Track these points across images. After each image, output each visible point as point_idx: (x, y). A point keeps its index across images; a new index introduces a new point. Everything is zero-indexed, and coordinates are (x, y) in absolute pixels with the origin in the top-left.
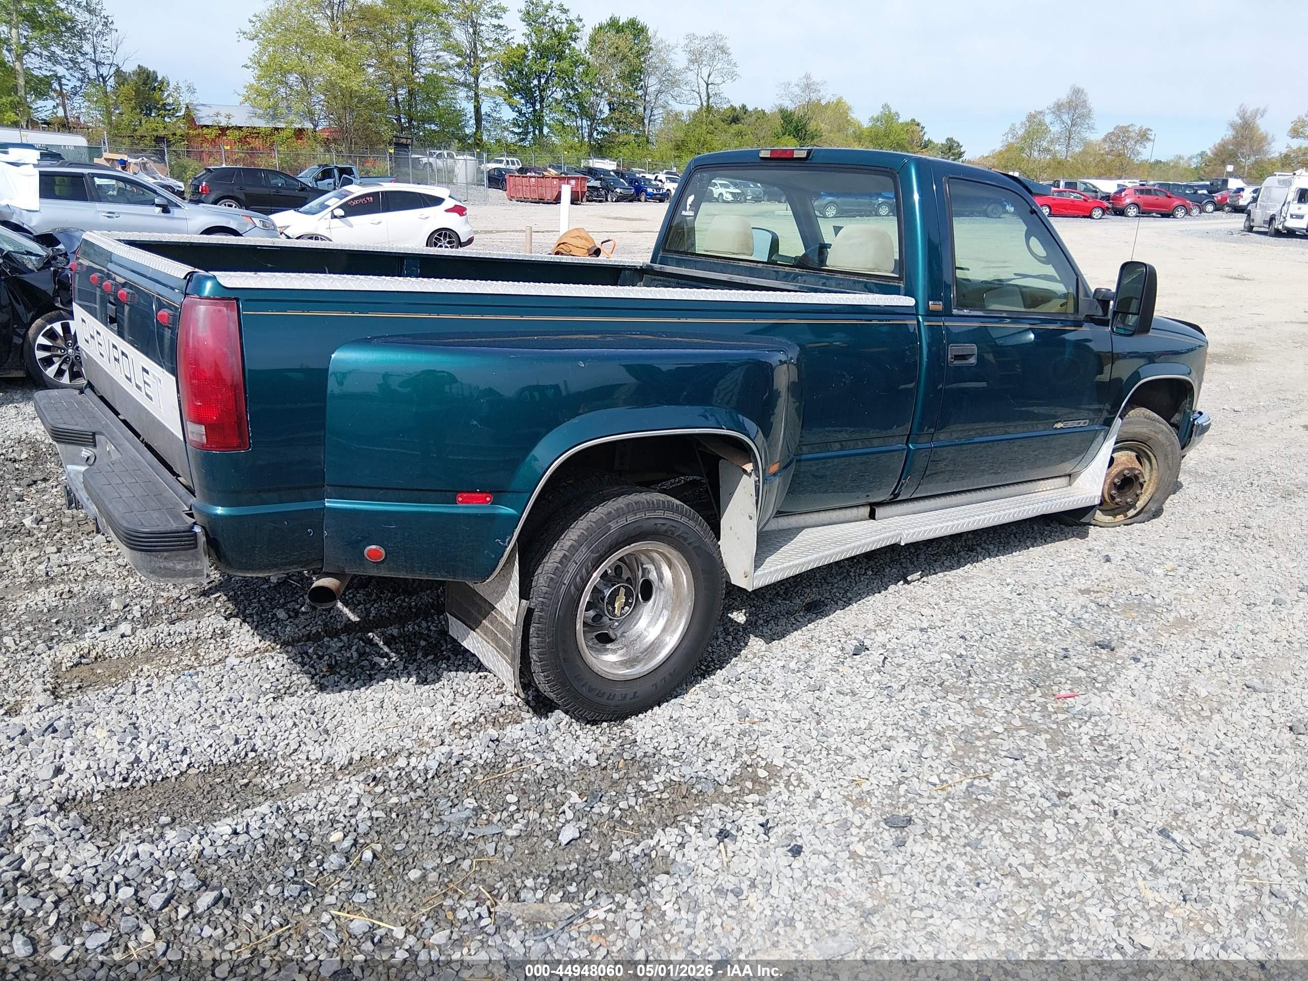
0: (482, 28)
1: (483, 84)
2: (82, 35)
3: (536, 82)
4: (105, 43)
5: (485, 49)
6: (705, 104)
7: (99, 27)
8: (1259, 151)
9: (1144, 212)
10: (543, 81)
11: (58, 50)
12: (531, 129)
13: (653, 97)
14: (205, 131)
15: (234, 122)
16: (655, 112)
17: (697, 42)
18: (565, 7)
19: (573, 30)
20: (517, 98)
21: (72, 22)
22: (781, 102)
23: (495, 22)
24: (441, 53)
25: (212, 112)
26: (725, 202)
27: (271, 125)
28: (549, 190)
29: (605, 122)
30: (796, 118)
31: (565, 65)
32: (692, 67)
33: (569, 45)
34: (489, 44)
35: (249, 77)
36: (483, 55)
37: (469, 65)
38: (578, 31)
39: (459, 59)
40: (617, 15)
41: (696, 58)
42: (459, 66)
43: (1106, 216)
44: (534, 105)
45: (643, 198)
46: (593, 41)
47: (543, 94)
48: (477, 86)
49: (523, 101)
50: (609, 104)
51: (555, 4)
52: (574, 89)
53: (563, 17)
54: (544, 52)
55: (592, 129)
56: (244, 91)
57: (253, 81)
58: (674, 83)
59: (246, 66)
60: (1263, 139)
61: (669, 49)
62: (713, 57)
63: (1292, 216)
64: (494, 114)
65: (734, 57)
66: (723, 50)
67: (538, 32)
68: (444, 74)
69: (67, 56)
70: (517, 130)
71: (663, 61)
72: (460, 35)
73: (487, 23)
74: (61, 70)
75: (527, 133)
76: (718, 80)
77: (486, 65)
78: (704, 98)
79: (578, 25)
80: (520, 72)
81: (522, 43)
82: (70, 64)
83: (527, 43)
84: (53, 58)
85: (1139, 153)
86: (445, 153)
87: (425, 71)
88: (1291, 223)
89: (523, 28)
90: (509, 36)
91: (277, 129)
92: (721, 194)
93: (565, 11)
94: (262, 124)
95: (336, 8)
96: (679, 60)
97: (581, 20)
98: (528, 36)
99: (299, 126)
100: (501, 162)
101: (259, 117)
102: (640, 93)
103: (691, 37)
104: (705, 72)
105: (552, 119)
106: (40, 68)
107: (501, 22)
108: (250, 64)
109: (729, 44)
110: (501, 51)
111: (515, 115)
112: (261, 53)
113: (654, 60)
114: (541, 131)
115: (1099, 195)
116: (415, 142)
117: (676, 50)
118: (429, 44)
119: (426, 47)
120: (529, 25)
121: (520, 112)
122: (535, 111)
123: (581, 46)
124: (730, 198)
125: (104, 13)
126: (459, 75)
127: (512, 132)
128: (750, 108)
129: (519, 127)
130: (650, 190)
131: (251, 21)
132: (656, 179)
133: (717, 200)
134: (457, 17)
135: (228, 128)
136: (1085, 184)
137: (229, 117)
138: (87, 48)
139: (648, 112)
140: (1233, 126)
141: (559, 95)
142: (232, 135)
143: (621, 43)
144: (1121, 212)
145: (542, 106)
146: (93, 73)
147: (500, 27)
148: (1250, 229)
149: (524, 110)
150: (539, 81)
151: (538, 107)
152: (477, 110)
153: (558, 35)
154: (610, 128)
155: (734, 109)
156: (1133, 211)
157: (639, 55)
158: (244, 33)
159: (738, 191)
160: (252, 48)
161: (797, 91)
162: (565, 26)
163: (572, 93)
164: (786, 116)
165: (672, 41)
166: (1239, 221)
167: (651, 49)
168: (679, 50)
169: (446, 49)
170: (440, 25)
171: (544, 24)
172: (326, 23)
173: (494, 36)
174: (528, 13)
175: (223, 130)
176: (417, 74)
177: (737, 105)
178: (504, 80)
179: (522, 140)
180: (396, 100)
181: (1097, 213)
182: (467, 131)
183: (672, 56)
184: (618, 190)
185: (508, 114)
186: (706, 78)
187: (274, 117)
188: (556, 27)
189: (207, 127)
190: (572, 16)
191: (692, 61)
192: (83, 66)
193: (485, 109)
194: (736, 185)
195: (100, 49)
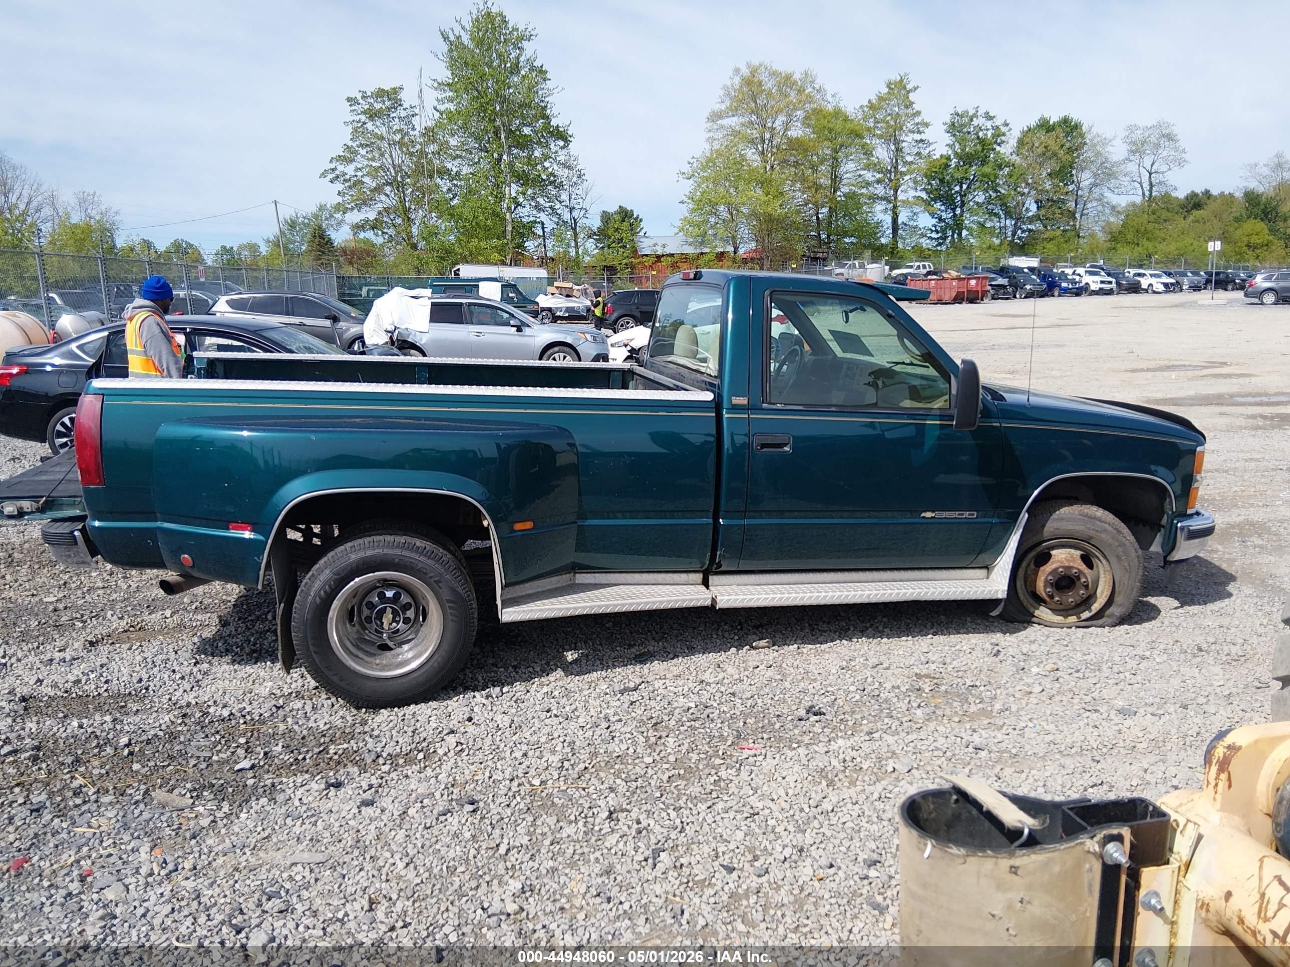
0: (904, 144)
1: (901, 196)
2: (560, 186)
3: (957, 188)
4: (578, 192)
5: (905, 163)
6: (1147, 193)
7: (575, 179)
10: (965, 187)
11: (541, 200)
12: (950, 233)
13: (1086, 191)
14: (645, 259)
15: (668, 251)
16: (1089, 205)
17: (1139, 132)
18: (991, 114)
19: (998, 134)
20: (938, 205)
21: (555, 176)
22: (1245, 184)
23: (918, 137)
24: (862, 172)
25: (652, 242)
26: (1154, 292)
27: (699, 251)
28: (947, 291)
29: (1031, 220)
30: (1264, 199)
31: (987, 169)
32: (1132, 158)
33: (994, 149)
34: (909, 159)
35: (684, 211)
36: (904, 169)
37: (890, 180)
38: (1004, 135)
39: (880, 176)
40: (1046, 116)
41: (1137, 149)
42: (879, 181)
44: (954, 210)
45: (1056, 293)
46: (1021, 143)
47: (965, 199)
48: (896, 198)
49: (943, 208)
50: (1036, 202)
51: (981, 112)
52: (996, 191)
53: (989, 124)
54: (967, 159)
55: (1016, 228)
56: (679, 224)
57: (687, 214)
58: (1111, 175)
59: (682, 202)
61: (1105, 142)
62: (1157, 146)
64: (911, 223)
65: (1182, 144)
66: (1170, 137)
67: (962, 141)
68: (864, 191)
69: (548, 205)
70: (934, 235)
71: (1098, 154)
72: (883, 153)
73: (908, 140)
74: (543, 217)
75: (945, 238)
76: (1164, 168)
77: (907, 178)
78: (1146, 186)
79: (1003, 129)
80: (942, 181)
81: (945, 153)
82: (550, 211)
83: (950, 152)
84: (539, 208)
86: (856, 262)
87: (845, 189)
89: (948, 139)
90: (931, 148)
91: (702, 254)
92: (1151, 285)
93: (989, 117)
94: (690, 250)
95: (767, 142)
96: (1117, 151)
97: (1007, 125)
98: (951, 146)
99: (722, 250)
100: (911, 267)
101: (690, 245)
102: (1071, 188)
103: (1132, 128)
104: (1147, 162)
105: (973, 222)
106: (529, 216)
107: (923, 137)
108: (686, 199)
109: (1176, 130)
110: (923, 164)
111: (934, 221)
112: (695, 190)
113: (1090, 154)
114: (960, 235)
116: (830, 255)
117: (1113, 143)
118: (851, 166)
119: (848, 168)
120: (954, 135)
121: (940, 219)
122: (955, 215)
123: (1007, 150)
124: (1161, 288)
125: (579, 167)
126: (880, 190)
127: (930, 238)
128: (1215, 192)
129: (937, 232)
130: (1064, 285)
131: (689, 163)
132: (1074, 273)
133: (1146, 291)
134: (880, 137)
135: (663, 256)
137: (664, 246)
138: (564, 196)
139: (1080, 206)
141: (980, 198)
142: (665, 262)
143: (1051, 142)
145: (962, 211)
146: (566, 216)
147: (922, 141)
149: (944, 215)
150: (961, 187)
151: (958, 211)
152: (895, 221)
153: (982, 142)
154: (1037, 226)
155: (1196, 195)
157: (1070, 151)
158: (684, 173)
159: (1172, 281)
160: (688, 186)
161: (1266, 171)
162: (989, 134)
163: (994, 195)
164: (1251, 198)
165: (1109, 135)
167: (1085, 144)
168: (1118, 142)
169: (867, 167)
170: (863, 146)
171: (969, 133)
172: (757, 157)
173: (915, 150)
174: (953, 124)
175: (659, 258)
176: (839, 193)
177: (1199, 190)
178: (924, 189)
179: (940, 244)
180: (818, 218)
182: (883, 241)
183: (1109, 148)
184: (1028, 287)
185: (926, 221)
186: (1149, 168)
187: (702, 243)
188: (981, 134)
189: (647, 255)
190: (998, 122)
191: (1133, 152)
192: (559, 212)
193: (902, 218)
194: (1169, 274)
195: (573, 197)
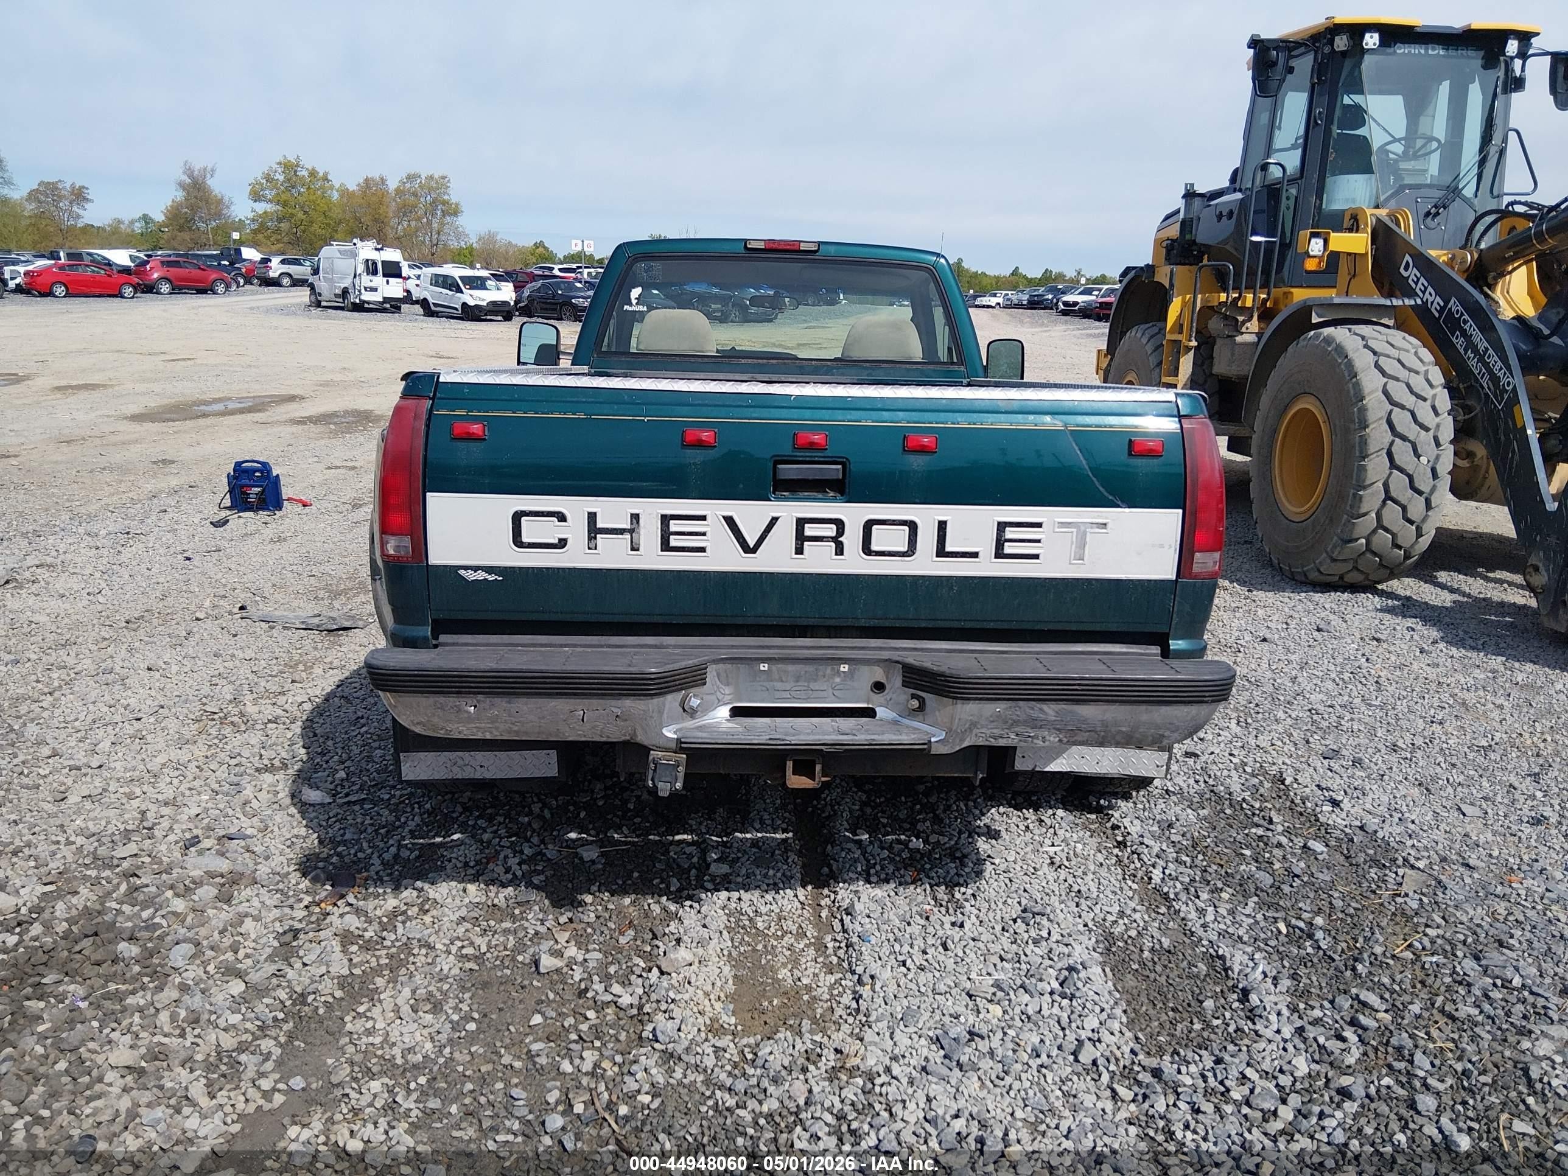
8: (219, 215)
9: (179, 288)
43: (138, 295)
60: (220, 202)
63: (366, 289)
85: (78, 217)
88: (367, 296)
115: (114, 268)
136: (90, 255)
140: (182, 185)
144: (150, 289)
148: (318, 304)
156: (165, 288)
166: (303, 295)
181: (128, 291)
